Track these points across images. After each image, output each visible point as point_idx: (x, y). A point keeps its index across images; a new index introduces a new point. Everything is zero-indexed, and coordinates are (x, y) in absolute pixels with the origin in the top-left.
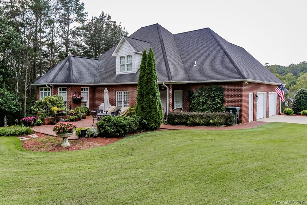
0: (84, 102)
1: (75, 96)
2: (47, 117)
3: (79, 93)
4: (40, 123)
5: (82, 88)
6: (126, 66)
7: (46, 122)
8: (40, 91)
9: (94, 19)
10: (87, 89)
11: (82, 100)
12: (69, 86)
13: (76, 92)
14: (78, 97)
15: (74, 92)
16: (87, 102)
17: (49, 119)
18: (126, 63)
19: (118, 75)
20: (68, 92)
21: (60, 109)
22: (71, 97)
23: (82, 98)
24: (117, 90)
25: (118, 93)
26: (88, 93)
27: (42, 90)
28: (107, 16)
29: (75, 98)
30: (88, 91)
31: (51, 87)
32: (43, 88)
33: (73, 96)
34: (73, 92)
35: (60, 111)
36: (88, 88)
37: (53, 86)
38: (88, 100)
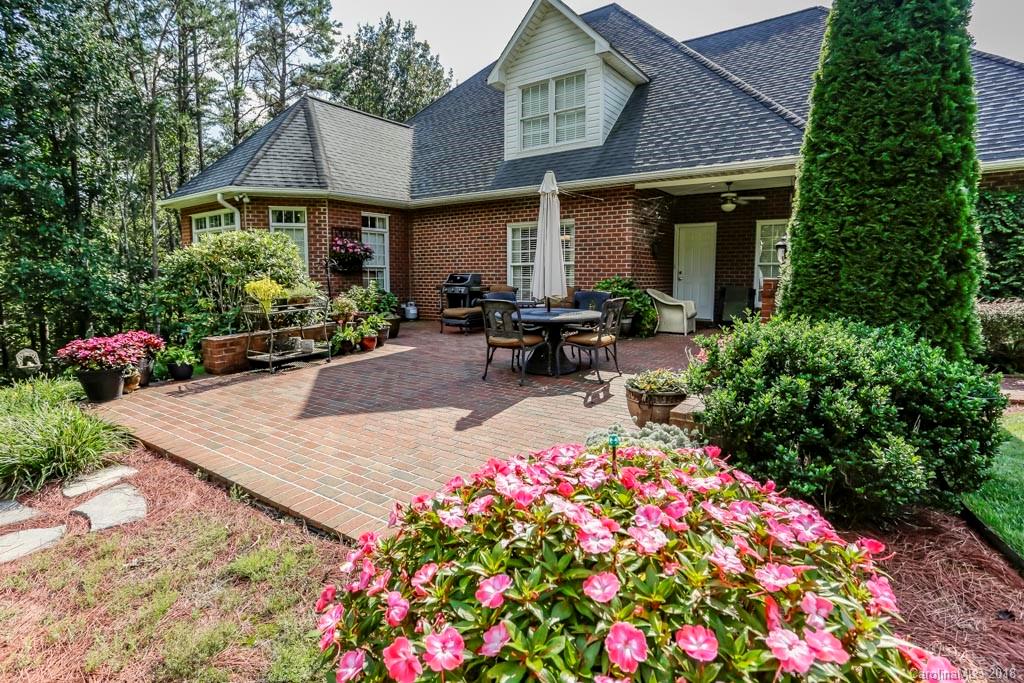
0: (373, 273)
1: (339, 242)
2: (227, 333)
3: (353, 233)
4: (183, 364)
5: (364, 214)
6: (552, 120)
7: (219, 358)
8: (194, 230)
9: (364, 31)
10: (383, 220)
11: (368, 264)
12: (312, 203)
13: (340, 229)
14: (354, 248)
15: (336, 229)
16: (381, 271)
17: (234, 343)
18: (551, 110)
19: (514, 163)
20: (309, 229)
21: (289, 294)
22: (326, 248)
23: (368, 254)
24: (516, 221)
25: (514, 230)
26: (387, 236)
27: (201, 224)
28: (403, 31)
29: (343, 251)
30: (384, 228)
31: (239, 205)
32: (207, 215)
33: (331, 246)
34: (333, 228)
35: (293, 301)
36: (386, 217)
37: (246, 200)
38: (387, 265)
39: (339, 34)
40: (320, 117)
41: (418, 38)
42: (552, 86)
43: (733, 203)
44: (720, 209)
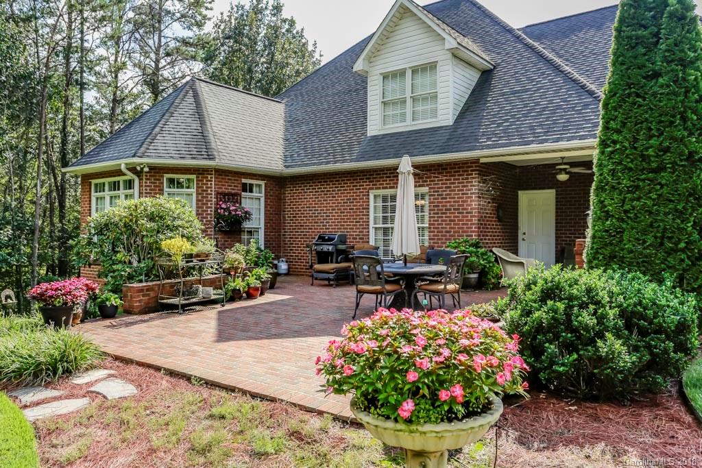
0: (250, 233)
1: (224, 206)
2: (141, 281)
3: (234, 198)
4: (112, 305)
5: (244, 181)
6: (409, 102)
7: (138, 301)
8: (93, 193)
9: (235, 9)
10: (259, 186)
11: (247, 225)
12: (201, 172)
13: (224, 194)
14: (236, 210)
15: (221, 194)
16: (257, 230)
17: (149, 289)
18: (408, 94)
19: (375, 138)
20: (198, 194)
22: (211, 211)
23: (247, 215)
24: (377, 189)
25: (375, 197)
26: (263, 200)
28: (271, 8)
29: (226, 214)
30: (260, 192)
31: (138, 174)
32: (107, 180)
33: (216, 209)
34: (218, 193)
35: (198, 256)
36: (263, 183)
37: (146, 169)
38: (262, 225)
39: (211, 9)
40: (206, 96)
41: (285, 14)
42: (409, 73)
43: (567, 173)
44: (556, 177)
